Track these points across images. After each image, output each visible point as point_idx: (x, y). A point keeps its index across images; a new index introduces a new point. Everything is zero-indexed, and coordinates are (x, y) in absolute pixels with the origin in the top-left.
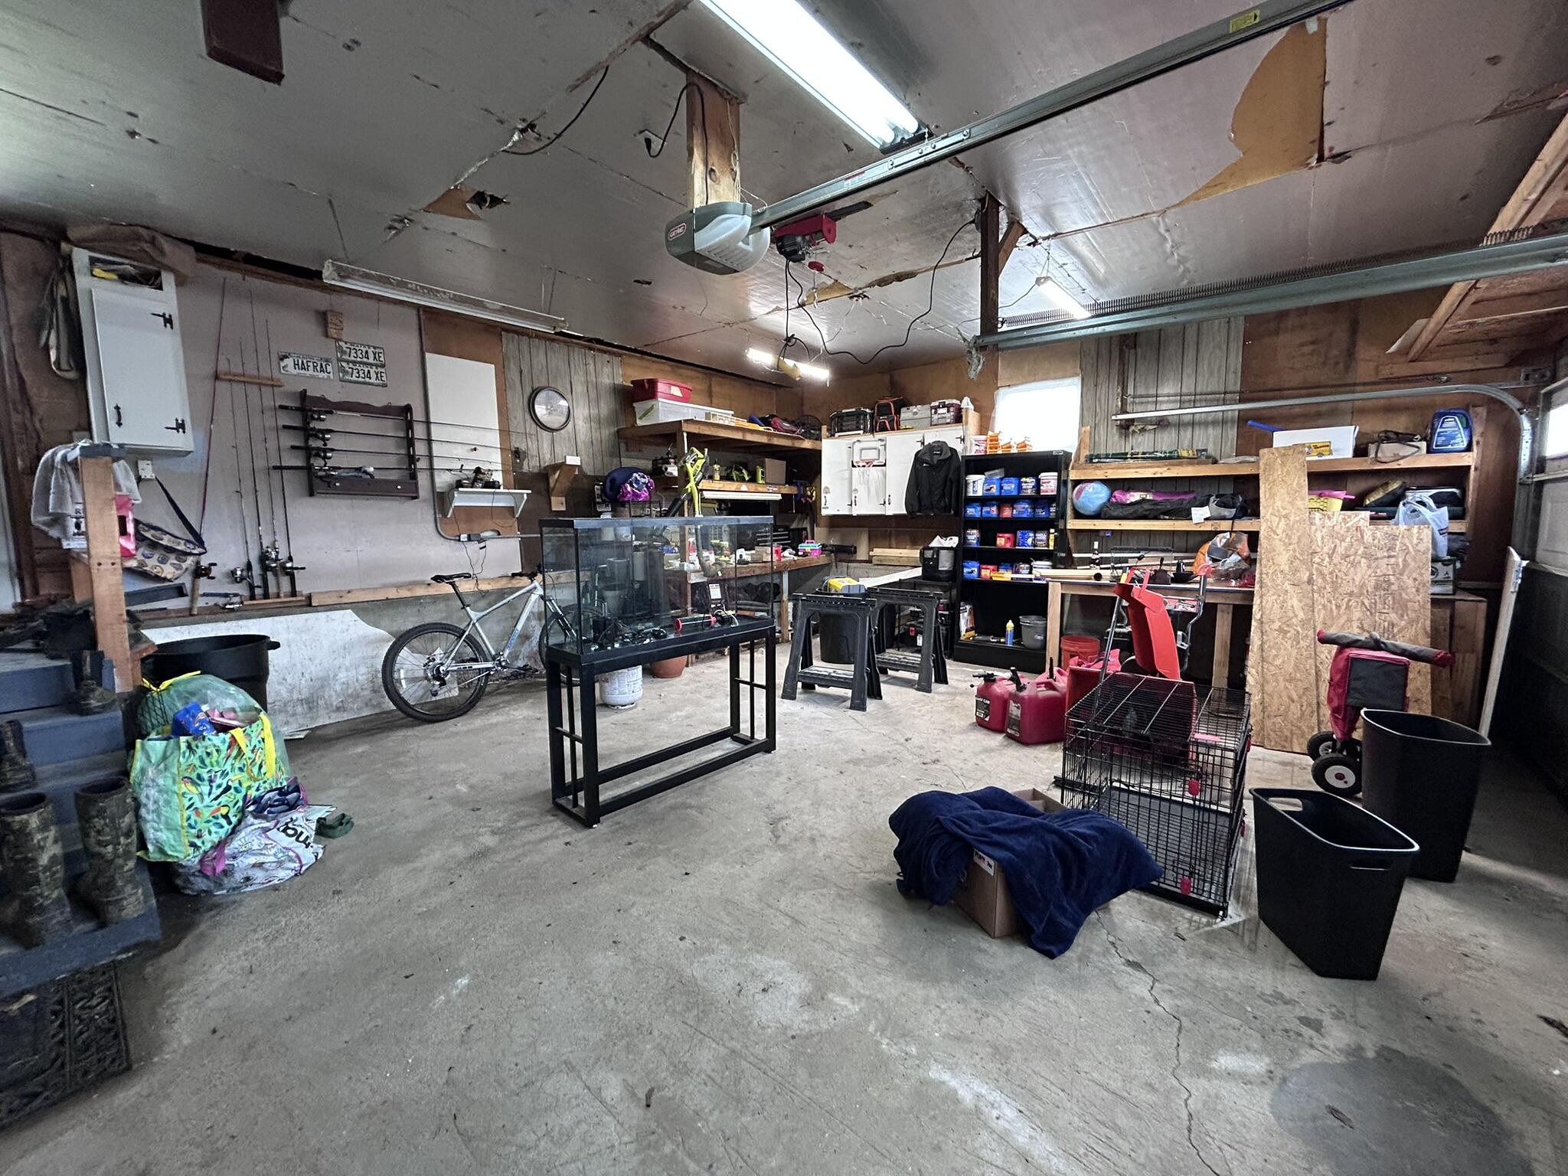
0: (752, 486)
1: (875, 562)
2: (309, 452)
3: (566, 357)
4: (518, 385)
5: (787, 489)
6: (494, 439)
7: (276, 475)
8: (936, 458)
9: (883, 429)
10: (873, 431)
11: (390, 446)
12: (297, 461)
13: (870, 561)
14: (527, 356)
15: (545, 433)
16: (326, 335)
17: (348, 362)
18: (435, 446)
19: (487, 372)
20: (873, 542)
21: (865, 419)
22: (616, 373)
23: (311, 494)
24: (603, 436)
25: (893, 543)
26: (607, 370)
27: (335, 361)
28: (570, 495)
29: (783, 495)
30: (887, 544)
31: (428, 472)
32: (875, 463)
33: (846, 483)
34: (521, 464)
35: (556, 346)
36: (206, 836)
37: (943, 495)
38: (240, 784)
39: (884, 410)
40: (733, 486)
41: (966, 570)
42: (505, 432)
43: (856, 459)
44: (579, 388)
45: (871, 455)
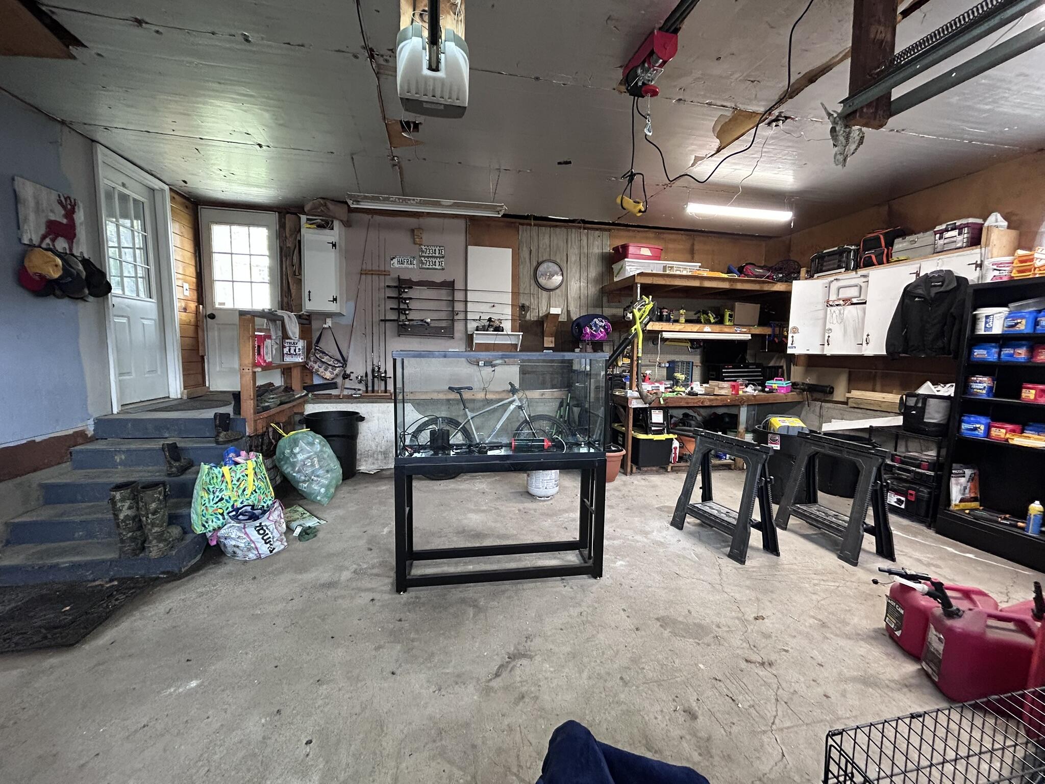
0: (717, 328)
1: (850, 404)
2: (400, 311)
3: (565, 237)
4: (528, 260)
5: (758, 330)
6: (508, 299)
7: (382, 324)
8: (934, 291)
9: (869, 264)
10: (856, 268)
11: (443, 306)
12: (392, 316)
13: (846, 403)
14: (536, 240)
15: (544, 293)
16: (415, 243)
17: (425, 257)
18: (469, 305)
19: (506, 254)
20: (852, 384)
21: (848, 257)
22: (602, 244)
23: (399, 336)
24: (589, 293)
25: (878, 387)
26: (597, 243)
27: (418, 257)
28: (557, 335)
29: (752, 335)
30: (871, 387)
31: (464, 322)
32: (855, 301)
33: (821, 322)
34: (525, 316)
35: (558, 230)
36: (210, 523)
37: (942, 334)
38: (230, 498)
39: (873, 244)
40: (696, 327)
41: (964, 426)
42: (515, 293)
43: (833, 297)
44: (573, 258)
45: (852, 293)
